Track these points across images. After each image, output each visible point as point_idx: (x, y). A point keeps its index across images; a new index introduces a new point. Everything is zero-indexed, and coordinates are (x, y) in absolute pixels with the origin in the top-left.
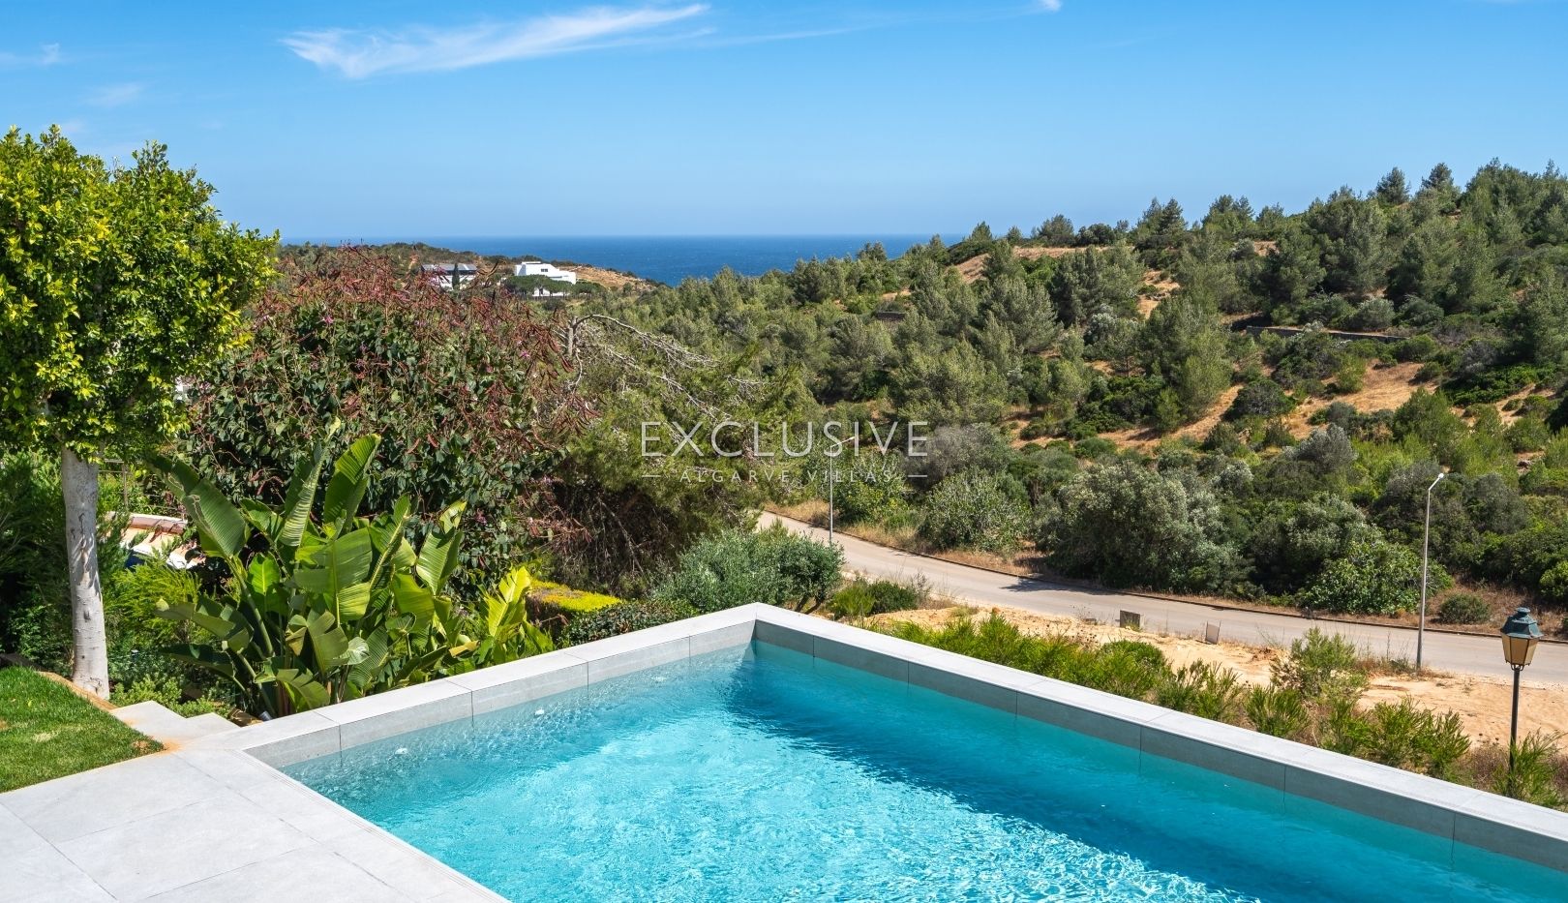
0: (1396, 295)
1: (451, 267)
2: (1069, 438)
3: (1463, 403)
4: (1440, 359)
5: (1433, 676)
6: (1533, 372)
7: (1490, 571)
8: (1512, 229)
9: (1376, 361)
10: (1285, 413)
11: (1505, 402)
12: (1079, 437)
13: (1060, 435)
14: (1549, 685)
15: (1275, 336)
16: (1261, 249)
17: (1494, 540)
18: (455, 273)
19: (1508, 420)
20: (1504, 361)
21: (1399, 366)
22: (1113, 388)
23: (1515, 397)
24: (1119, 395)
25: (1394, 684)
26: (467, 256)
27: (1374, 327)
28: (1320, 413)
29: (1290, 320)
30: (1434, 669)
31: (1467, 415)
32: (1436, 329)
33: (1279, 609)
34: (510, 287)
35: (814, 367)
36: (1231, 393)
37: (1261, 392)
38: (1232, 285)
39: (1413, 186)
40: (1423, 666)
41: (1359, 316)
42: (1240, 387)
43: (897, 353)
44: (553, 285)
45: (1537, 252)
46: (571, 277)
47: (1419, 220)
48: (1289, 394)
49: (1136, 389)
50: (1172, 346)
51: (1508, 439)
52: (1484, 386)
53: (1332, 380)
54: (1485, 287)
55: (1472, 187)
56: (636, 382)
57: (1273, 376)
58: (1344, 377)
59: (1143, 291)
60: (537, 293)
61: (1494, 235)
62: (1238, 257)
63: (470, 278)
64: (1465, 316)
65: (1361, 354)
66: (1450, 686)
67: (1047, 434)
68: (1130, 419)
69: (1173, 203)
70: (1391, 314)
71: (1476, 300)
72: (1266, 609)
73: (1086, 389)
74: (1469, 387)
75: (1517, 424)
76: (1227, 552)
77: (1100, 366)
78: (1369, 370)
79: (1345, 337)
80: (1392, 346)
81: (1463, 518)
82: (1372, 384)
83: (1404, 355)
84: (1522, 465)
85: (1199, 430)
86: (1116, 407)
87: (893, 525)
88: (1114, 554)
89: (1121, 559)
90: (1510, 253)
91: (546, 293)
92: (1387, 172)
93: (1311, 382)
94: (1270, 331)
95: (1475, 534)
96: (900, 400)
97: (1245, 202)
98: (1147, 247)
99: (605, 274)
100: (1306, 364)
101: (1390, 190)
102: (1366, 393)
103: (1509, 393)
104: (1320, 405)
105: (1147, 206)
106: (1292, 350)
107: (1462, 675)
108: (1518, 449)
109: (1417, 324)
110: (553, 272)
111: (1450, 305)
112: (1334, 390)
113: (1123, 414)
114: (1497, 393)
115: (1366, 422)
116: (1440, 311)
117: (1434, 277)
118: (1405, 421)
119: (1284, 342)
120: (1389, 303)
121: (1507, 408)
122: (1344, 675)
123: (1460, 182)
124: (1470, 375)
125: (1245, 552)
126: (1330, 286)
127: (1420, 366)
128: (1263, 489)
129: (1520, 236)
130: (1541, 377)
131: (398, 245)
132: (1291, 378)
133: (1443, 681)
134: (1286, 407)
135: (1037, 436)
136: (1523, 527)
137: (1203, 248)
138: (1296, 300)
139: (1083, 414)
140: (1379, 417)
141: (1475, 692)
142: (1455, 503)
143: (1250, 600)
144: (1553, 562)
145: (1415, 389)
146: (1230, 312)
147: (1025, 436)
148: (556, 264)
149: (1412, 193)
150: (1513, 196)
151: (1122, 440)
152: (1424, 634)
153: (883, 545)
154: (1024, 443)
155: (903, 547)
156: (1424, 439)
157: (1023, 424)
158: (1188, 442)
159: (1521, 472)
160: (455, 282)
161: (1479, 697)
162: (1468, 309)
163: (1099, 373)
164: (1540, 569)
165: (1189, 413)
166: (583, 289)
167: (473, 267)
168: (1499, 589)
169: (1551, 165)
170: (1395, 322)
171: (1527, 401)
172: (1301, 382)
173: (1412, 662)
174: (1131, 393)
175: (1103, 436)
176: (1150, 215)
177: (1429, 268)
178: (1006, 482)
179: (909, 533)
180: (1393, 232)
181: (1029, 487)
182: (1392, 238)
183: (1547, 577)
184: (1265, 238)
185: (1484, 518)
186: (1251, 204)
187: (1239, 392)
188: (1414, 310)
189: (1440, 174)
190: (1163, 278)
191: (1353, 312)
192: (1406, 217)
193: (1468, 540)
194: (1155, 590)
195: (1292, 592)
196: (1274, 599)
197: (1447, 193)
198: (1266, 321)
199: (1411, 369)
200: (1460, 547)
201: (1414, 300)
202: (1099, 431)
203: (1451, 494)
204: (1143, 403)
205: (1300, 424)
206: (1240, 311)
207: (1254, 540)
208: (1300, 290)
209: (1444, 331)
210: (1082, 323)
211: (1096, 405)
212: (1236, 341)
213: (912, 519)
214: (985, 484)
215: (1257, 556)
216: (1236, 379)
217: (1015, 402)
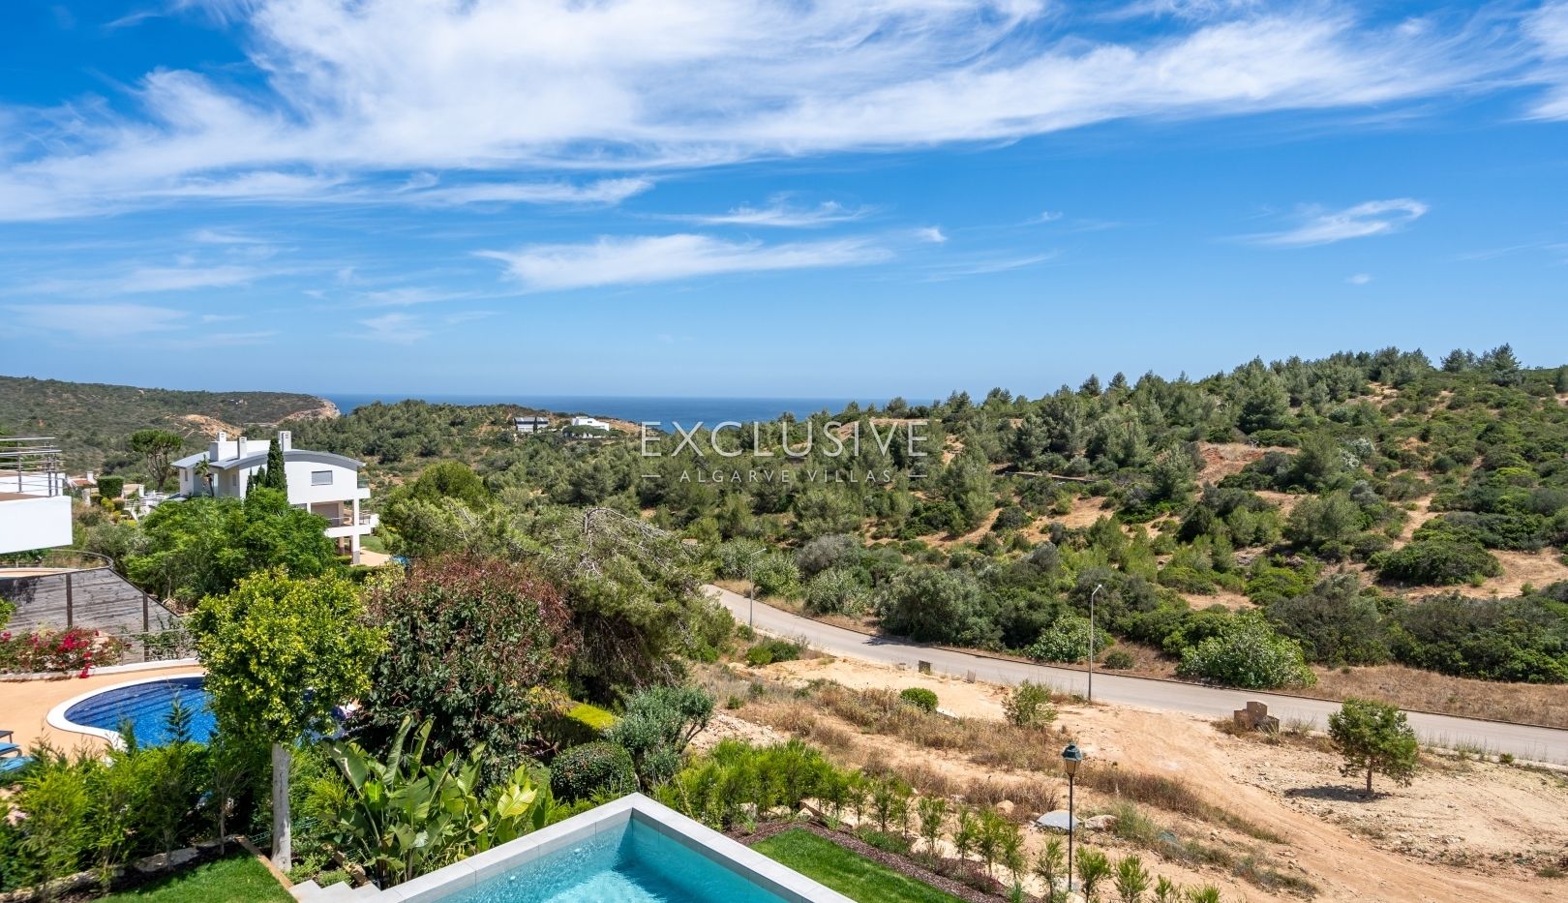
0: (1091, 455)
1: (532, 419)
2: (900, 539)
3: (1129, 522)
4: (1116, 495)
5: (1097, 704)
6: (1167, 505)
7: (1136, 635)
8: (1158, 415)
9: (1079, 495)
10: (1026, 526)
11: (1152, 523)
12: (906, 539)
13: (895, 537)
14: (1164, 711)
15: (1021, 479)
16: (1016, 423)
17: (1138, 616)
18: (535, 423)
19: (1153, 534)
20: (1154, 499)
21: (1092, 499)
22: (927, 509)
23: (1157, 520)
24: (930, 513)
25: (1075, 710)
26: (542, 413)
27: (1080, 474)
28: (1047, 526)
29: (1030, 468)
30: (1098, 700)
31: (1130, 530)
32: (1114, 477)
33: (1013, 658)
34: (569, 431)
35: (750, 492)
36: (995, 513)
37: (1012, 514)
38: (996, 447)
39: (1104, 385)
40: (1092, 699)
41: (1070, 468)
42: (1001, 509)
43: (800, 485)
44: (596, 431)
45: (1171, 431)
46: (606, 426)
47: (1106, 409)
48: (1029, 514)
49: (940, 509)
50: (962, 485)
51: (1152, 546)
52: (1141, 512)
53: (1054, 507)
54: (1142, 451)
55: (1138, 387)
56: (623, 550)
57: (1020, 503)
58: (1060, 505)
59: (946, 448)
60: (585, 436)
61: (1147, 420)
62: (1000, 429)
63: (544, 426)
64: (1131, 469)
65: (1071, 491)
66: (1106, 712)
67: (887, 536)
68: (937, 528)
69: (964, 394)
70: (1088, 467)
71: (1137, 459)
72: (1006, 657)
73: (910, 510)
74: (1131, 513)
75: (1158, 538)
76: (983, 622)
77: (919, 494)
78: (1075, 500)
79: (1061, 480)
80: (1088, 486)
81: (1120, 603)
82: (1077, 509)
83: (1096, 492)
84: (1161, 563)
85: (975, 537)
86: (929, 522)
87: (791, 598)
88: (919, 622)
89: (922, 625)
90: (1157, 431)
91: (591, 436)
92: (1088, 377)
93: (1041, 507)
94: (1019, 475)
95: (1127, 612)
96: (800, 516)
97: (1008, 393)
98: (949, 421)
99: (627, 424)
100: (1038, 496)
101: (1090, 388)
102: (1073, 514)
103: (1154, 518)
104: (1046, 521)
105: (950, 395)
106: (1030, 488)
107: (1114, 703)
108: (1158, 553)
109: (1103, 473)
110: (595, 423)
111: (1122, 463)
112: (1055, 513)
113: (932, 525)
114: (1148, 517)
115: (1071, 534)
116: (1116, 465)
117: (1113, 445)
118: (1095, 534)
119: (1026, 483)
120: (1086, 460)
121: (1154, 527)
122: (1050, 705)
123: (1131, 382)
124: (1132, 506)
125: (996, 622)
126: (1054, 448)
127: (1104, 498)
128: (1008, 581)
129: (1163, 420)
130: (1173, 508)
131: (501, 405)
132: (1030, 505)
133: (1103, 708)
134: (1026, 523)
135: (881, 537)
136: (1155, 608)
137: (980, 424)
138: (1034, 457)
139: (909, 525)
140: (1079, 532)
141: (1120, 717)
142: (1117, 593)
143: (997, 651)
144: (1171, 631)
145: (1101, 513)
146: (997, 462)
147: (874, 537)
148: (597, 418)
149: (1103, 390)
150: (1159, 397)
151: (933, 541)
152: (1093, 675)
153: (785, 610)
154: (873, 542)
155: (798, 613)
156: (1105, 546)
157: (874, 530)
158: (968, 545)
159: (1160, 568)
160: (535, 429)
161: (1122, 719)
162: (1133, 465)
163: (919, 499)
164: (1163, 635)
165: (971, 526)
166: (615, 434)
167: (546, 419)
168: (1142, 646)
169: (1183, 374)
170: (1091, 472)
171: (1165, 523)
172: (1036, 507)
173: (1086, 697)
174: (937, 512)
175: (919, 539)
176: (953, 398)
177: (1111, 440)
178: (860, 571)
179: (800, 603)
180: (1091, 415)
181: (873, 574)
182: (1090, 419)
183: (1166, 641)
184: (1017, 417)
185: (1134, 603)
186: (1011, 393)
187: (1000, 513)
188: (1100, 465)
189: (1119, 378)
190: (957, 440)
191: (1067, 465)
192: (1097, 406)
193: (1124, 616)
194: (943, 644)
195: (1022, 647)
196: (1011, 651)
197: (1122, 391)
198: (1014, 469)
199: (1100, 500)
200: (1120, 620)
201: (1101, 458)
202: (918, 535)
203: (1115, 587)
204: (944, 518)
205: (1035, 534)
206: (1002, 462)
207: (1000, 614)
208: (1035, 452)
209: (1118, 478)
210: (909, 467)
211: (916, 519)
212: (998, 481)
213: (803, 594)
214: (845, 575)
215: (1004, 626)
216: (998, 505)
217: (868, 516)
